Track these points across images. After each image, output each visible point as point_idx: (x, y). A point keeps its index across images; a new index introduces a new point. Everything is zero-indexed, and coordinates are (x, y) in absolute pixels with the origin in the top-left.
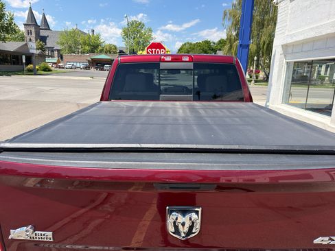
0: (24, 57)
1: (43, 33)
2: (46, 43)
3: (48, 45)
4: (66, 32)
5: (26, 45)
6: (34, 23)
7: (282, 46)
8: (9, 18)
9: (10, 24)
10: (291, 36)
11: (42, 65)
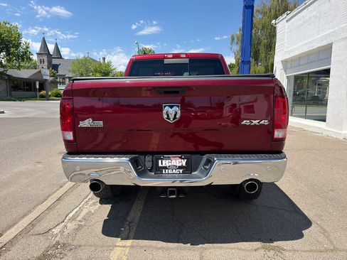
0: (37, 83)
1: (55, 62)
2: (57, 71)
3: (60, 73)
4: (78, 60)
5: (40, 72)
6: (46, 52)
7: (282, 61)
8: (24, 47)
9: (26, 53)
10: (289, 52)
11: (55, 91)
